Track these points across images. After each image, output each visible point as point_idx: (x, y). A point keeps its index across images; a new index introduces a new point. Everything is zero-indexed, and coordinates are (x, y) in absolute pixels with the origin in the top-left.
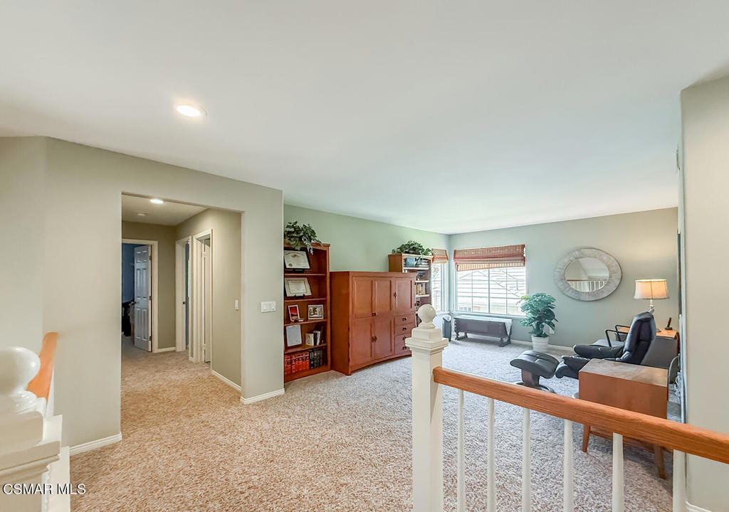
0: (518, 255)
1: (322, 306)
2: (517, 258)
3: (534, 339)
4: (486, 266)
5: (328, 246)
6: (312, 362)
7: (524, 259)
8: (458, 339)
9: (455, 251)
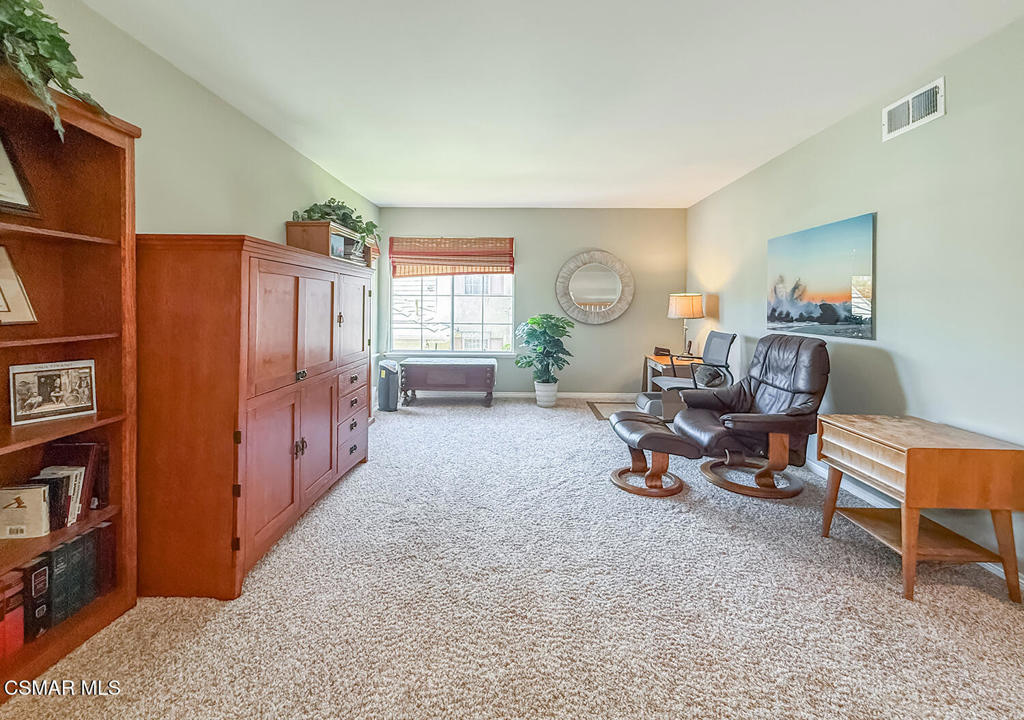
0: (504, 254)
1: (91, 363)
2: (503, 259)
3: (539, 386)
4: (449, 269)
5: (133, 133)
6: (40, 612)
7: (512, 262)
8: (407, 403)
9: (392, 240)
